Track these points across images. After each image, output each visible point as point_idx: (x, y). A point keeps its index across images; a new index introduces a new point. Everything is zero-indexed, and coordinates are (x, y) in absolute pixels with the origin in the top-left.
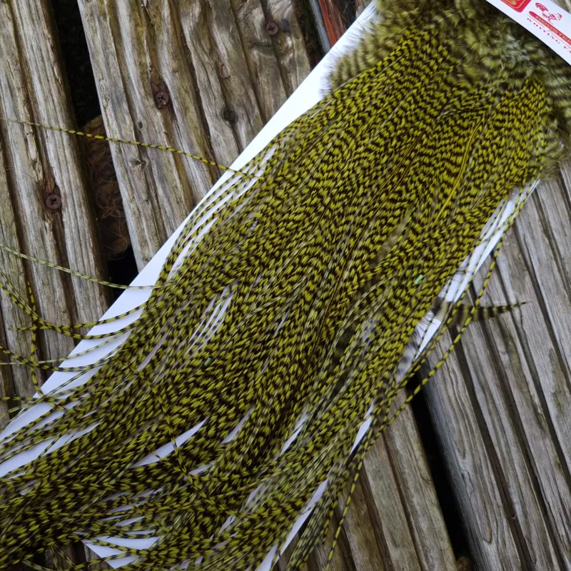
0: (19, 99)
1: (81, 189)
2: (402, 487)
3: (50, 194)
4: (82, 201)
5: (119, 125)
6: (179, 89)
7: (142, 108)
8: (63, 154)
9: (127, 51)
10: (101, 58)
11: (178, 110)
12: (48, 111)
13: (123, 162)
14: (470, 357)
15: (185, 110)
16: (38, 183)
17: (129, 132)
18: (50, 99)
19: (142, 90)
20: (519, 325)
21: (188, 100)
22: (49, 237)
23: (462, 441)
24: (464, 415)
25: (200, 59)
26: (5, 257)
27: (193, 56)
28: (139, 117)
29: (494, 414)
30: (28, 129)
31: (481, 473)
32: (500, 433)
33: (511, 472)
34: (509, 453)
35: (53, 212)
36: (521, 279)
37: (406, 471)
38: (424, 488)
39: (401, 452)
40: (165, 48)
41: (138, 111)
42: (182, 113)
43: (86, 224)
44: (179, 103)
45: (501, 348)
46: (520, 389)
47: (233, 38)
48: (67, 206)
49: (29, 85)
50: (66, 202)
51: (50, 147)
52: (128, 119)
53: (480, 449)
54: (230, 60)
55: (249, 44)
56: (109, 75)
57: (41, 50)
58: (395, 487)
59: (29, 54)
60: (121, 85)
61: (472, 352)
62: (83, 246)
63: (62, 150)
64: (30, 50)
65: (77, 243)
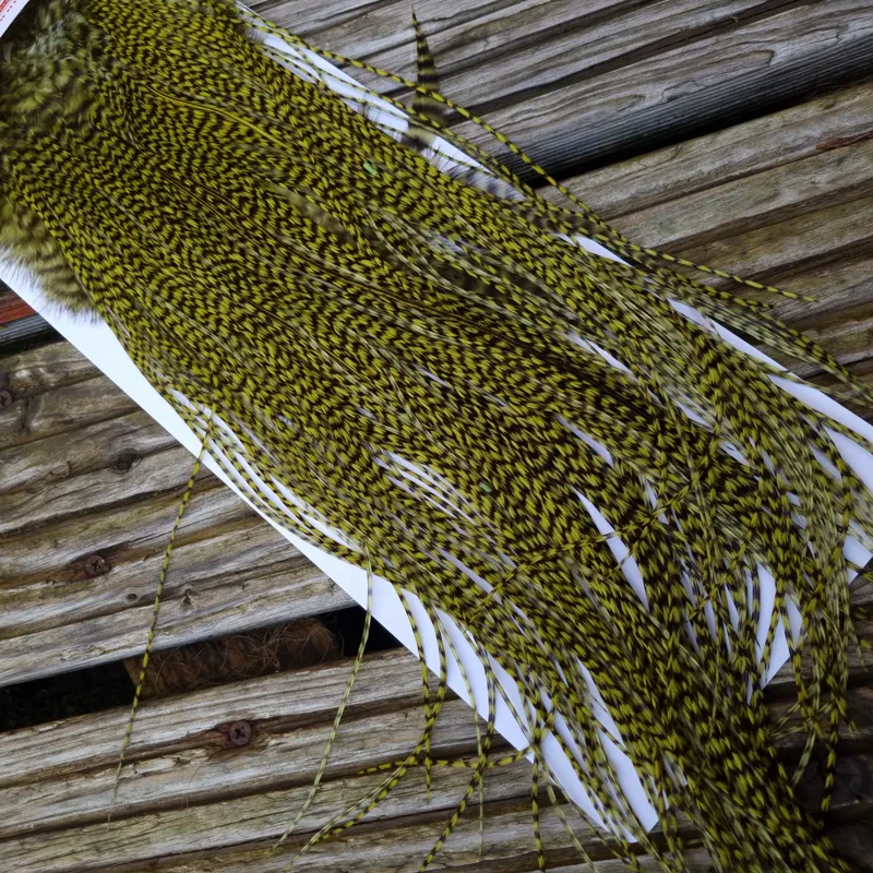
0: (84, 785)
1: (223, 689)
2: (686, 190)
3: (229, 739)
4: (239, 688)
5: (131, 630)
6: (82, 538)
7: (107, 594)
8: (167, 718)
9: (23, 619)
10: (30, 658)
11: (112, 540)
12: (104, 741)
13: (184, 624)
14: (491, 93)
15: (114, 530)
16: (211, 757)
17: (142, 615)
18: (85, 737)
19: (81, 594)
20: (448, 23)
21: (98, 525)
22: (292, 740)
23: (618, 99)
24: (579, 99)
25: (40, 508)
26: (320, 809)
27: (35, 518)
28: (120, 599)
29: (577, 55)
30: (129, 772)
31: (666, 70)
32: (606, 44)
33: (664, 26)
34: (635, 30)
35: (255, 733)
36: (379, 22)
37: (661, 183)
38: (689, 156)
39: (633, 191)
40: (23, 560)
41: (111, 602)
42: (118, 534)
43: (275, 680)
44: (102, 538)
45: (479, 48)
46: (540, 17)
47: (12, 457)
48: (245, 711)
49: (64, 771)
50: (240, 712)
51: (158, 737)
52: (121, 617)
53: (630, 74)
54: (44, 463)
55: (24, 434)
56: (55, 645)
57: (13, 751)
58: (685, 199)
59: (19, 771)
60: (71, 627)
61: (484, 90)
62: (308, 685)
63: (162, 719)
64: (13, 768)
65: (302, 695)
